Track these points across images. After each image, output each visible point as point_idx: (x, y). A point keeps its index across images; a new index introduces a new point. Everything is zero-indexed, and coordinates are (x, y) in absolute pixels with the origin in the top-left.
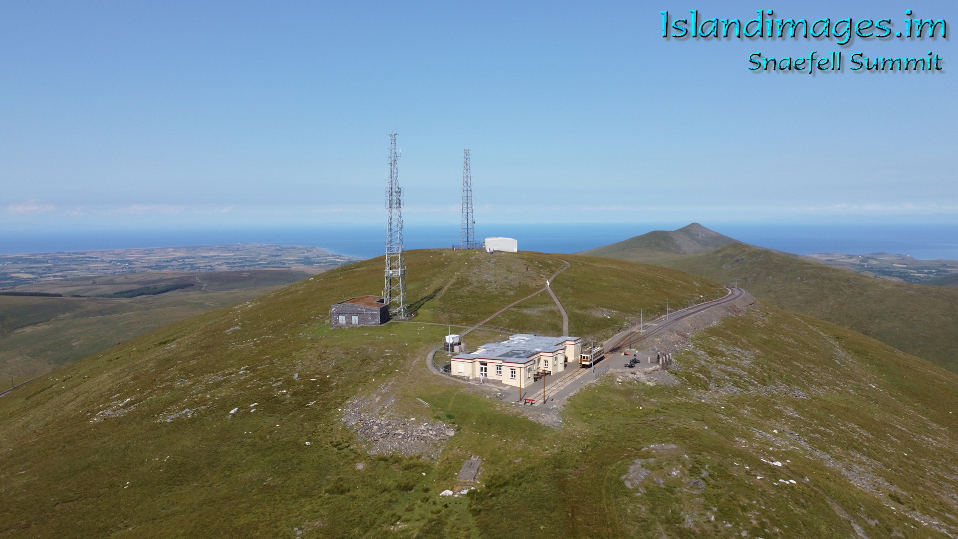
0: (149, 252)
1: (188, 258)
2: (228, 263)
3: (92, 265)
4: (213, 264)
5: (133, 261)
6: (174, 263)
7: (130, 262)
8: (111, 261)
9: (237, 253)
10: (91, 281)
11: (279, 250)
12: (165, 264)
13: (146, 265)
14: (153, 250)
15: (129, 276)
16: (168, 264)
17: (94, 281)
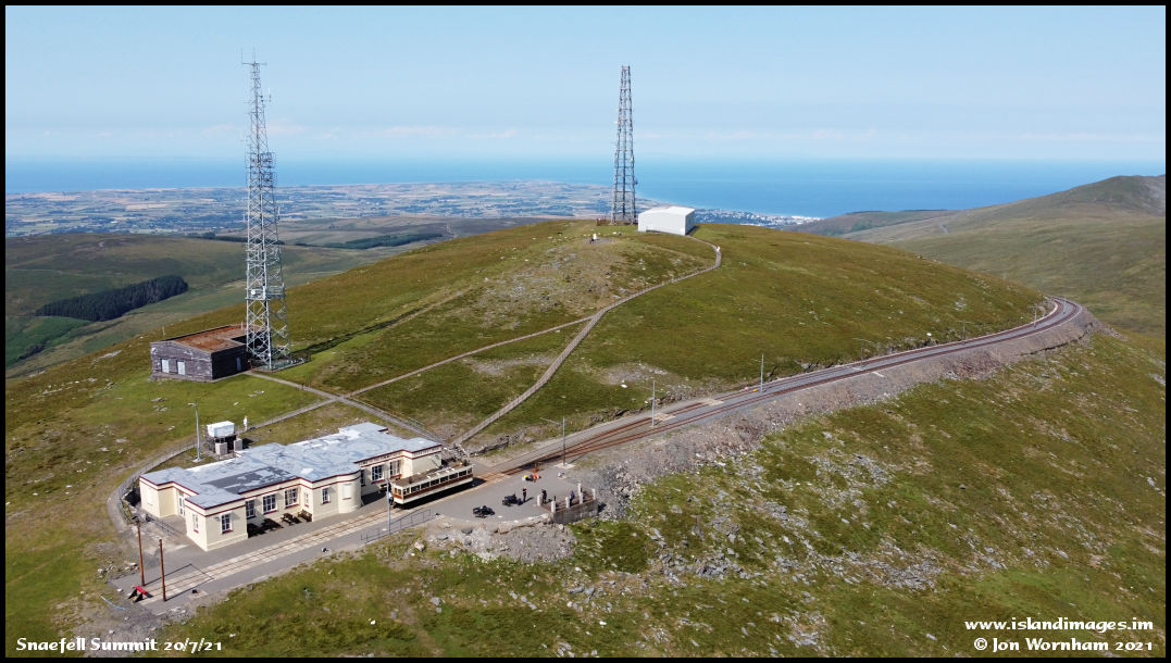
0: (406, 189)
1: (452, 197)
2: (499, 206)
3: (337, 204)
4: (480, 207)
5: (385, 199)
6: (434, 204)
7: (382, 201)
8: (359, 200)
9: (512, 192)
10: (329, 225)
11: (566, 190)
12: (424, 205)
13: (400, 205)
14: (410, 186)
15: (372, 220)
16: (427, 205)
17: (332, 225)
